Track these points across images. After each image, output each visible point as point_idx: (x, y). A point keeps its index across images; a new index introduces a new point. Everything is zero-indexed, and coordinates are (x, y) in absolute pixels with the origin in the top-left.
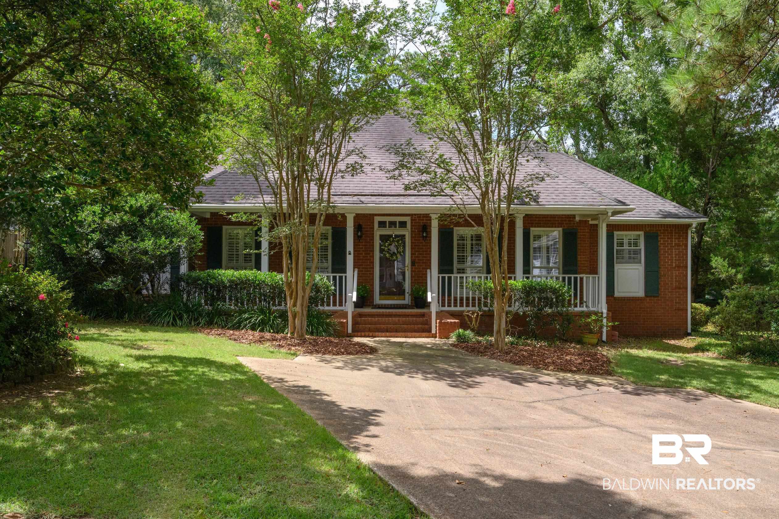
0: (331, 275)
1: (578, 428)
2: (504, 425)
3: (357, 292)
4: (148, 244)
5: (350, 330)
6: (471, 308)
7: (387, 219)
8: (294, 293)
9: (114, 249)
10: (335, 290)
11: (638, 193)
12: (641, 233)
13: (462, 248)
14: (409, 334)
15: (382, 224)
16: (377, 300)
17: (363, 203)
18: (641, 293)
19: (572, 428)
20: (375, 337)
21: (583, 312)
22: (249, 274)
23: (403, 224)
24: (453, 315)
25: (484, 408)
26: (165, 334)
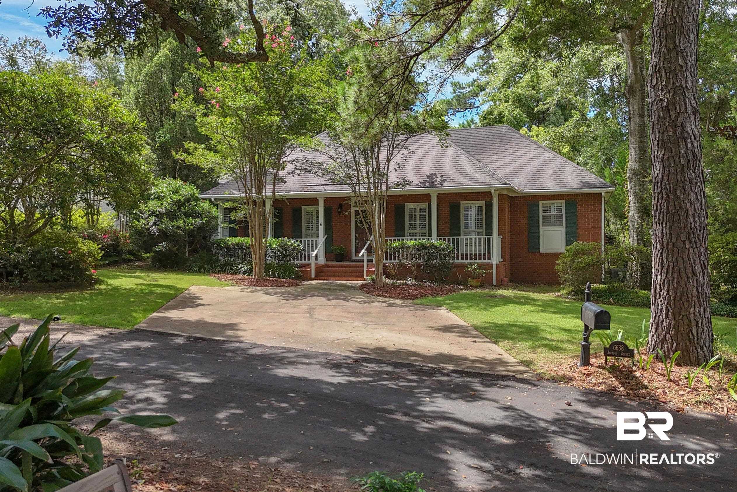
4: (180, 223)
5: (313, 276)
8: (255, 251)
12: (564, 201)
13: (413, 218)
15: (357, 203)
16: (353, 256)
18: (563, 249)
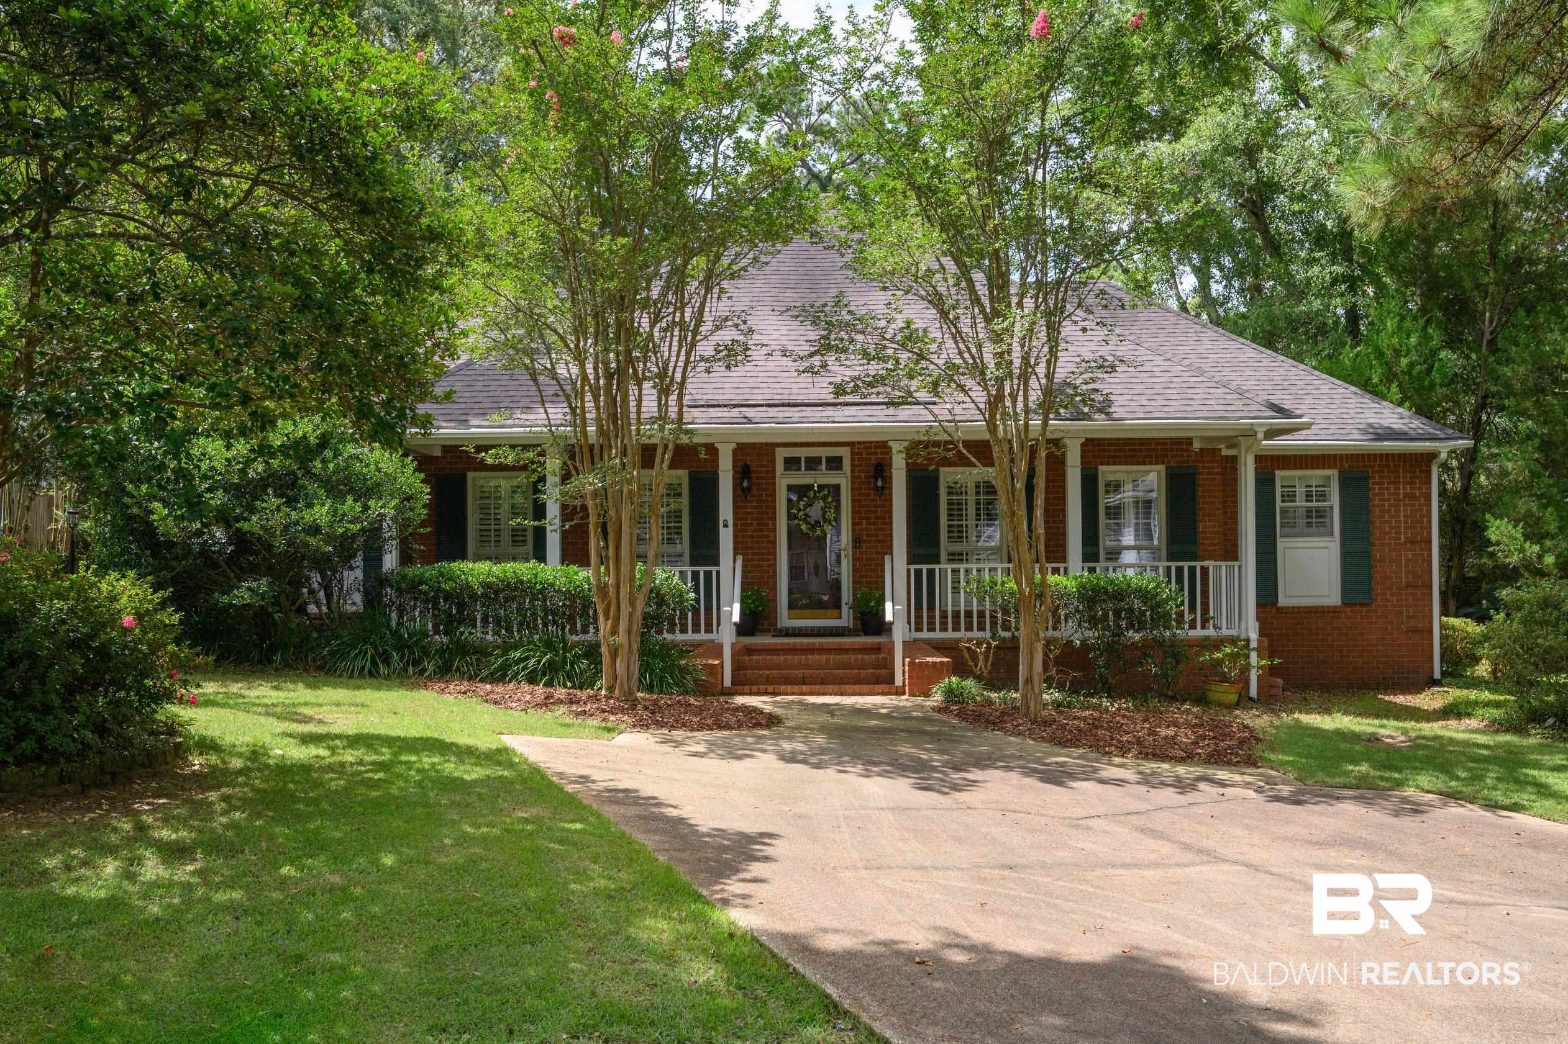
0: (689, 569)
1: (1169, 866)
2: (1023, 861)
3: (742, 602)
4: (320, 513)
5: (728, 682)
6: (976, 634)
7: (802, 453)
8: (613, 608)
9: (253, 524)
10: (697, 600)
11: (1325, 389)
12: (1333, 473)
13: (956, 510)
14: (848, 688)
15: (792, 463)
16: (785, 619)
17: (750, 422)
18: (1334, 598)
19: (1157, 865)
20: (779, 694)
21: (1207, 638)
22: (523, 569)
23: (835, 463)
24: (939, 647)
25: (984, 830)
26: (357, 693)
